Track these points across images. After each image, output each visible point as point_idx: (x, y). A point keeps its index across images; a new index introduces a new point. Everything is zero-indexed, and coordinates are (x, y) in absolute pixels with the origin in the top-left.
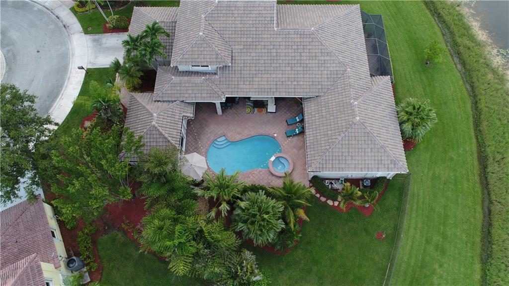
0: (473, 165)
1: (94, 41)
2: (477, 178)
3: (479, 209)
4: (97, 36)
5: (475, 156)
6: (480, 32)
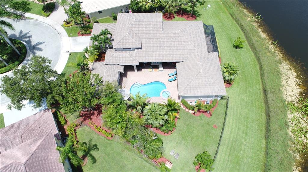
0: (260, 94)
1: (74, 40)
2: (263, 100)
3: (264, 114)
4: (75, 38)
5: (262, 90)
6: (263, 34)
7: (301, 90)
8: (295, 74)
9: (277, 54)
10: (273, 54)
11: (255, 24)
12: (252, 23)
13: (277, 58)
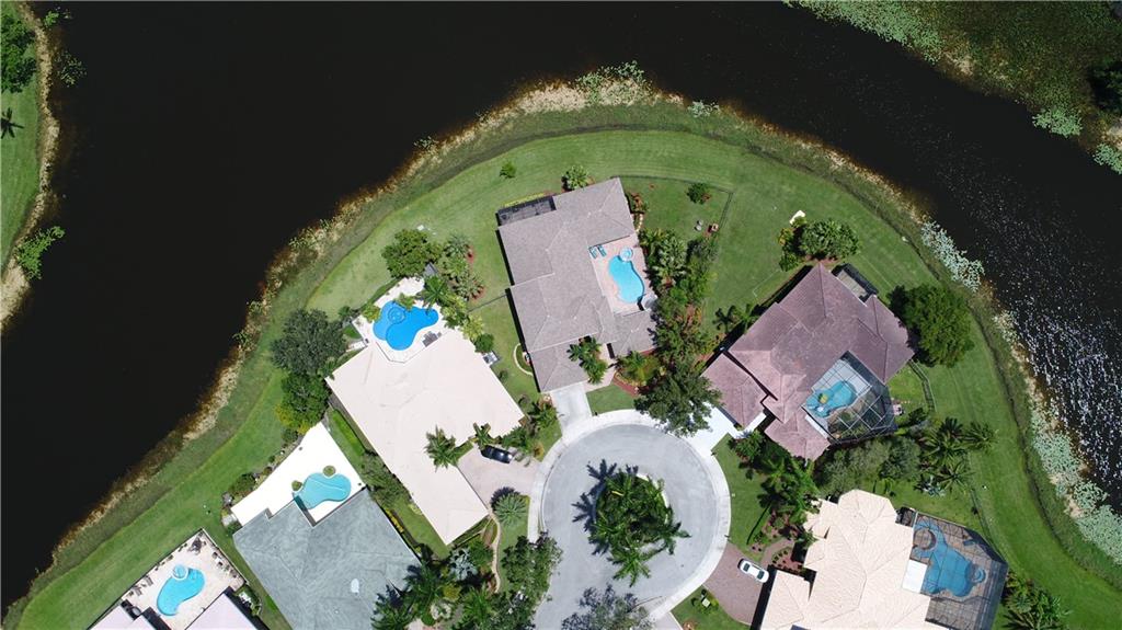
0: (585, 137)
1: (566, 424)
2: (595, 134)
3: (615, 132)
4: (562, 425)
5: (579, 135)
6: (466, 136)
7: (564, 87)
8: (537, 92)
9: (506, 114)
10: (507, 121)
11: (446, 148)
12: (445, 154)
13: (513, 115)
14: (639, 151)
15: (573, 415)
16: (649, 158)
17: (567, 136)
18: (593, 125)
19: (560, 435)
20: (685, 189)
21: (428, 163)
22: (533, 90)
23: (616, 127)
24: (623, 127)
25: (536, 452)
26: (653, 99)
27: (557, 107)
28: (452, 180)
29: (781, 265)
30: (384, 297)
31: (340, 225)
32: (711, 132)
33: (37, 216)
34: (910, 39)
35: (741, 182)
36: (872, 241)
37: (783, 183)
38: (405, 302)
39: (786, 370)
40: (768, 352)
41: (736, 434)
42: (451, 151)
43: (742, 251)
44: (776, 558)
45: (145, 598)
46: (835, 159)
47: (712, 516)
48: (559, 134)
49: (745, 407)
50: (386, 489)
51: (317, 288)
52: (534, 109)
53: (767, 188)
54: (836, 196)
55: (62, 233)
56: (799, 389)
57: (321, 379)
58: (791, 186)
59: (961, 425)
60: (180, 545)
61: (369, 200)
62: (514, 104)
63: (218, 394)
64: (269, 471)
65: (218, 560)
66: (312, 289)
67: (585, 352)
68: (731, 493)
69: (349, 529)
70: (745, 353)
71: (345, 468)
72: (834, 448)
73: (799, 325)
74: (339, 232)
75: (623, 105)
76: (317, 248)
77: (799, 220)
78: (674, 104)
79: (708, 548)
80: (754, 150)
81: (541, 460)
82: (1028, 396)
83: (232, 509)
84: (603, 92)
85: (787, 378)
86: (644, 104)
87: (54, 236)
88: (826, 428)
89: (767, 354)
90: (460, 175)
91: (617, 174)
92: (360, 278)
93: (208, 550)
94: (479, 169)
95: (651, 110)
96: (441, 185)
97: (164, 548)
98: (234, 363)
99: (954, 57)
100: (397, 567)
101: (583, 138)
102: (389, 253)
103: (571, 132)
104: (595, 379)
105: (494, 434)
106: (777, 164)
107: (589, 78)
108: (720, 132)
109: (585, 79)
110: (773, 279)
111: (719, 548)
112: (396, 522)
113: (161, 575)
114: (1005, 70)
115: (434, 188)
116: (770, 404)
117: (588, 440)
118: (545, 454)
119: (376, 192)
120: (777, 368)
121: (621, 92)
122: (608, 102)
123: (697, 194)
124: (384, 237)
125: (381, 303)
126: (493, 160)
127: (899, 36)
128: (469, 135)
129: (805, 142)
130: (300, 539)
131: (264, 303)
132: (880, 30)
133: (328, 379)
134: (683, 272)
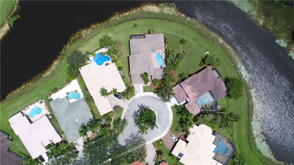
2: (160, 20)
4: (135, 92)
7: (155, 6)
8: (148, 6)
9: (138, 10)
10: (138, 12)
11: (121, 16)
12: (120, 17)
13: (140, 10)
14: (170, 27)
15: (139, 91)
16: (172, 30)
17: (153, 19)
18: (160, 17)
19: (134, 95)
20: (180, 40)
21: (115, 19)
22: (147, 5)
23: (166, 19)
24: (168, 20)
25: (128, 98)
26: (177, 14)
27: (152, 11)
28: (121, 24)
29: (200, 65)
30: (97, 51)
31: (90, 30)
32: (190, 26)
33: (14, 11)
34: (249, 12)
35: (195, 41)
36: (224, 64)
37: (205, 44)
38: (102, 54)
39: (193, 92)
40: (190, 86)
41: (178, 104)
42: (122, 17)
43: (190, 59)
44: (180, 136)
45: (27, 112)
46: (220, 40)
47: (167, 123)
48: (151, 18)
49: (181, 98)
50: (89, 99)
51: (81, 45)
52: (146, 10)
53: (201, 44)
54: (218, 50)
55: (20, 17)
56: (196, 97)
57: (78, 69)
58: (207, 45)
59: (233, 115)
60: (37, 101)
61: (99, 25)
62: (141, 8)
63: (52, 67)
64: (62, 88)
65: (46, 107)
66: (80, 45)
67: (144, 76)
68: (173, 118)
69: (78, 106)
70: (184, 85)
71: (80, 92)
72: (201, 113)
73: (199, 81)
74: (90, 32)
75: (169, 14)
76: (83, 35)
77: (207, 54)
78: (182, 17)
79: (164, 130)
80: (200, 33)
81: (128, 100)
82: (253, 111)
83: (51, 95)
84: (165, 9)
85: (193, 94)
86: (175, 15)
87: (18, 17)
88: (200, 108)
89: (189, 87)
90: (123, 23)
91: (163, 32)
92: (93, 45)
93: (43, 104)
94: (128, 23)
95: (176, 17)
96: (118, 25)
97: (33, 101)
98: (57, 60)
99: (259, 19)
100: (88, 118)
101: (157, 20)
102: (101, 40)
103: (154, 18)
104: (146, 83)
105: (118, 91)
106: (205, 38)
107: (162, 5)
108: (193, 27)
109: (161, 5)
110: (197, 68)
111: (167, 131)
112: (90, 107)
113: (31, 107)
114: (271, 26)
115: (116, 25)
116: (187, 99)
117: (141, 98)
118: (130, 99)
119: (101, 23)
120: (191, 91)
121: (169, 10)
122: (165, 12)
123: (182, 42)
124: (100, 36)
125: (96, 53)
126: (133, 21)
127: (246, 11)
128: (128, 13)
129: (214, 34)
130: (66, 106)
131: (68, 46)
132: (241, 8)
133: (79, 69)
134: (174, 61)
